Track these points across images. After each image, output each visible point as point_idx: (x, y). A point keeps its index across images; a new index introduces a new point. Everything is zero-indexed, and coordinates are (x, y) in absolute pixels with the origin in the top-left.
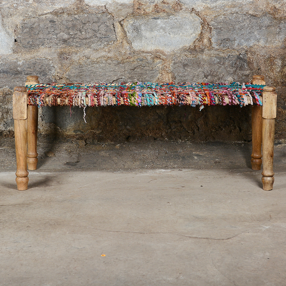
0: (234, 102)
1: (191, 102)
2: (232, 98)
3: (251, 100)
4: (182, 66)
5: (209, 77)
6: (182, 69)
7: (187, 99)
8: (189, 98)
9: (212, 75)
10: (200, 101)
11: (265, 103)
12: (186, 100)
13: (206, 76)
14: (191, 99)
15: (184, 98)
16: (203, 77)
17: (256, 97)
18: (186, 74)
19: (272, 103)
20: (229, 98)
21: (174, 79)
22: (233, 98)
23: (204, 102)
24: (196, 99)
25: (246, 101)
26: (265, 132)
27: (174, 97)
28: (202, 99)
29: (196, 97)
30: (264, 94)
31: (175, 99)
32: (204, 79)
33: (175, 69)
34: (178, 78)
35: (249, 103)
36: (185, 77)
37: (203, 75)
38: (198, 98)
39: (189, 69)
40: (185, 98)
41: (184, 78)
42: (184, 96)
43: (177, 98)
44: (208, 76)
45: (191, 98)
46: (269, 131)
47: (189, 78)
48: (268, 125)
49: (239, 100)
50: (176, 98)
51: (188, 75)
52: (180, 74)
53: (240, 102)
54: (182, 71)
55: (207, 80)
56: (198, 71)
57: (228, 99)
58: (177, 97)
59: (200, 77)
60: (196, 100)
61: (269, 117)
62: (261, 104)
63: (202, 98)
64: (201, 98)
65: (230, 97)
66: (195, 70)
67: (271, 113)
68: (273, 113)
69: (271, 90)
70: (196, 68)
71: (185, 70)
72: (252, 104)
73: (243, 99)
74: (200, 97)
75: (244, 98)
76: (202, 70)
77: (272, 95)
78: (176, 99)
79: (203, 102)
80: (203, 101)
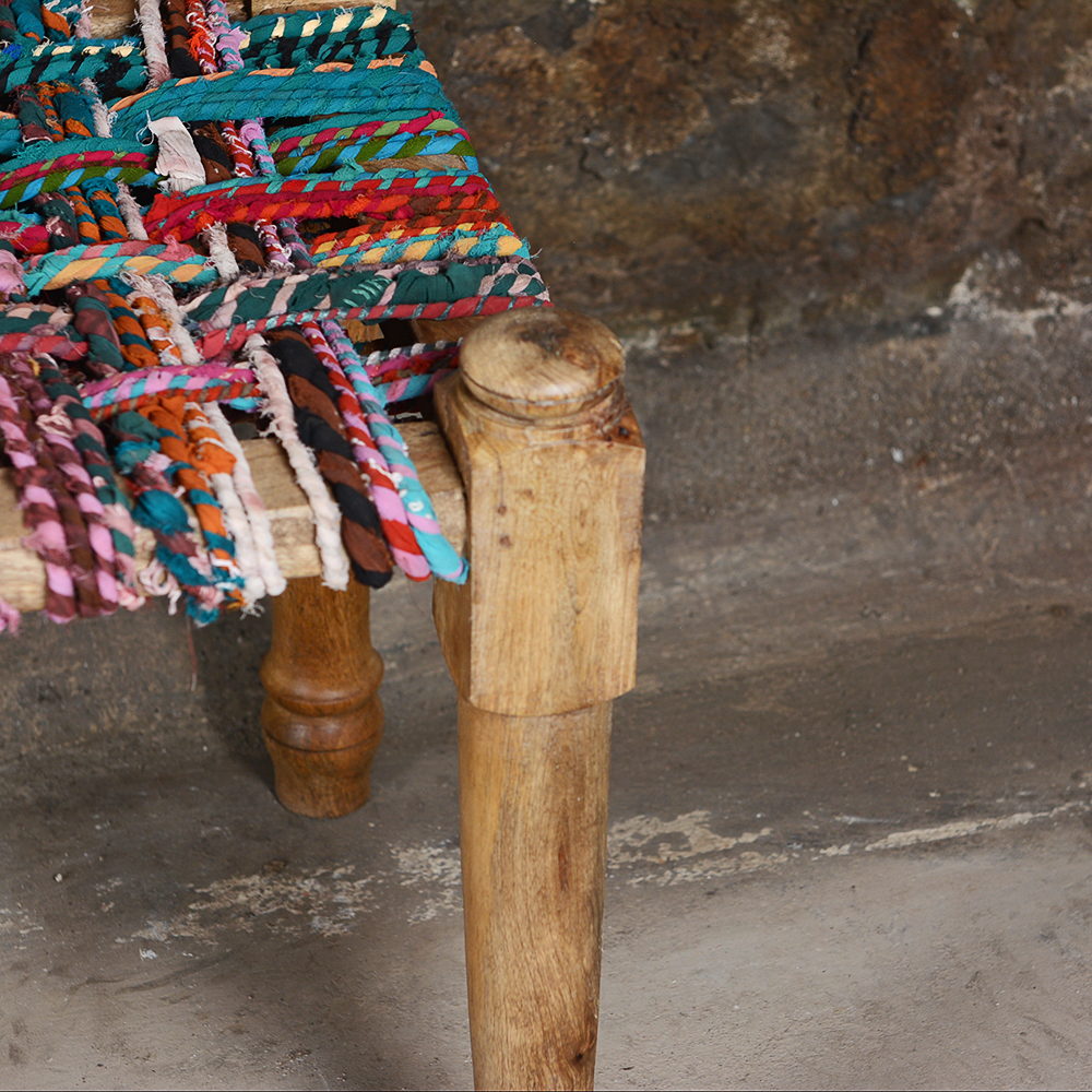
0: (108, 587)
2: (80, 557)
3: (330, 538)
11: (505, 556)
17: (388, 506)
19: (585, 550)
20: (46, 556)
22: (101, 542)
25: (269, 566)
26: (503, 842)
30: (482, 460)
35: (302, 573)
46: (552, 835)
48: (539, 776)
49: (169, 554)
53: (191, 587)
57: (35, 563)
61: (546, 697)
62: (451, 571)
65: (53, 533)
67: (576, 648)
68: (601, 646)
69: (574, 405)
72: (337, 575)
73: (228, 546)
75: (235, 524)
77: (580, 456)
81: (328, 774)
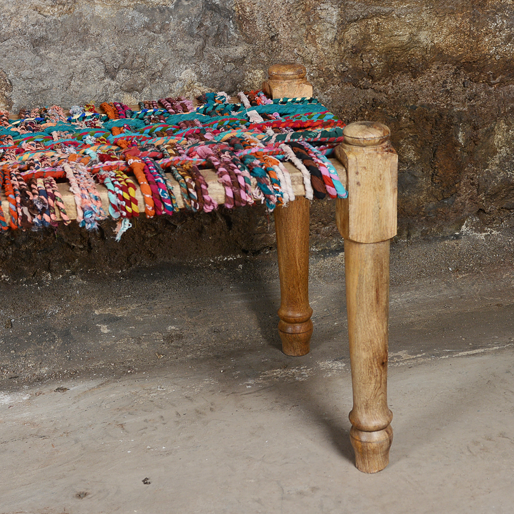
0: (243, 195)
1: (81, 213)
2: (235, 184)
3: (308, 181)
4: (28, 45)
5: (121, 75)
6: (28, 56)
7: (60, 205)
8: (67, 198)
9: (130, 68)
10: (113, 206)
11: (358, 188)
12: (58, 206)
13: (111, 73)
14: (79, 203)
15: (51, 201)
16: (103, 75)
17: (324, 171)
18: (44, 70)
19: (381, 188)
20: (225, 184)
21: (6, 90)
22: (241, 180)
23: (131, 207)
24: (96, 199)
25: (290, 189)
26: (359, 288)
27: (9, 200)
28: (123, 199)
29: (97, 194)
30: (351, 158)
31: (13, 207)
32: (105, 81)
33: (5, 56)
34: (19, 85)
35: (299, 194)
36: (41, 80)
37: (100, 68)
38: (104, 195)
39: (52, 55)
40: (54, 198)
41: (40, 84)
42: (47, 195)
43: (23, 203)
44: (116, 70)
45: (78, 200)
46: (374, 285)
47: (56, 83)
48: (370, 264)
49: (261, 186)
50: (16, 204)
51: (52, 73)
52: (26, 73)
53: (267, 194)
54: (31, 63)
55: (113, 83)
56: (83, 56)
57: (222, 187)
58: (18, 200)
59: (90, 77)
60: (99, 204)
61: (371, 237)
62: (342, 194)
63: (121, 192)
64: (118, 196)
65: (227, 178)
66: (70, 55)
67: (379, 221)
68: (387, 220)
69: (377, 140)
70: (74, 49)
71: (41, 56)
72: (310, 195)
73: (278, 182)
74: (114, 192)
75: (280, 176)
76: (95, 53)
77: (379, 156)
78: (19, 210)
79: (128, 208)
80: (124, 203)
81: (298, 341)
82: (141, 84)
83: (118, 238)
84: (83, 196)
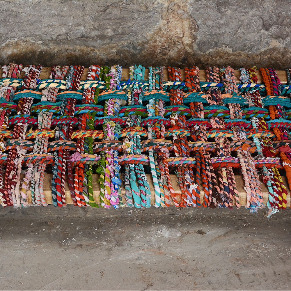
1: (248, 205)
4: (214, 5)
5: (273, 29)
6: (213, 13)
7: (237, 198)
8: (242, 194)
9: (280, 24)
10: (270, 203)
12: (235, 199)
13: (266, 27)
14: (249, 199)
15: (231, 196)
16: (261, 28)
18: (222, 22)
21: (195, 31)
23: (281, 204)
24: (260, 197)
27: (205, 192)
28: (277, 199)
29: (261, 195)
31: (207, 196)
32: (262, 31)
33: (198, 11)
34: (203, 29)
36: (219, 28)
37: (260, 23)
38: (265, 195)
39: (229, 13)
40: (233, 194)
41: (218, 30)
42: (229, 191)
43: (213, 195)
44: (270, 26)
47: (228, 30)
50: (209, 195)
51: (227, 24)
52: (210, 23)
54: (214, 18)
55: (266, 33)
56: (250, 14)
58: (211, 192)
59: (252, 28)
60: (262, 201)
63: (277, 196)
64: (275, 197)
66: (242, 12)
70: (244, 8)
71: (221, 13)
74: (272, 195)
76: (258, 12)
78: (210, 198)
79: (280, 206)
80: (278, 202)
82: (285, 34)
83: (268, 216)
84: (252, 195)
